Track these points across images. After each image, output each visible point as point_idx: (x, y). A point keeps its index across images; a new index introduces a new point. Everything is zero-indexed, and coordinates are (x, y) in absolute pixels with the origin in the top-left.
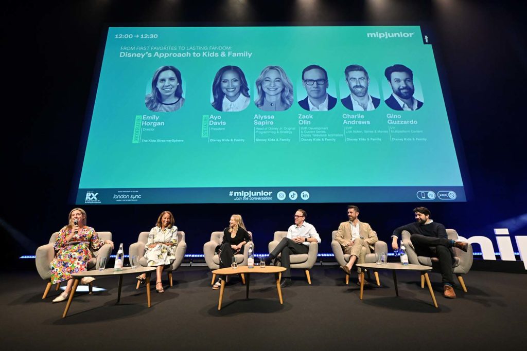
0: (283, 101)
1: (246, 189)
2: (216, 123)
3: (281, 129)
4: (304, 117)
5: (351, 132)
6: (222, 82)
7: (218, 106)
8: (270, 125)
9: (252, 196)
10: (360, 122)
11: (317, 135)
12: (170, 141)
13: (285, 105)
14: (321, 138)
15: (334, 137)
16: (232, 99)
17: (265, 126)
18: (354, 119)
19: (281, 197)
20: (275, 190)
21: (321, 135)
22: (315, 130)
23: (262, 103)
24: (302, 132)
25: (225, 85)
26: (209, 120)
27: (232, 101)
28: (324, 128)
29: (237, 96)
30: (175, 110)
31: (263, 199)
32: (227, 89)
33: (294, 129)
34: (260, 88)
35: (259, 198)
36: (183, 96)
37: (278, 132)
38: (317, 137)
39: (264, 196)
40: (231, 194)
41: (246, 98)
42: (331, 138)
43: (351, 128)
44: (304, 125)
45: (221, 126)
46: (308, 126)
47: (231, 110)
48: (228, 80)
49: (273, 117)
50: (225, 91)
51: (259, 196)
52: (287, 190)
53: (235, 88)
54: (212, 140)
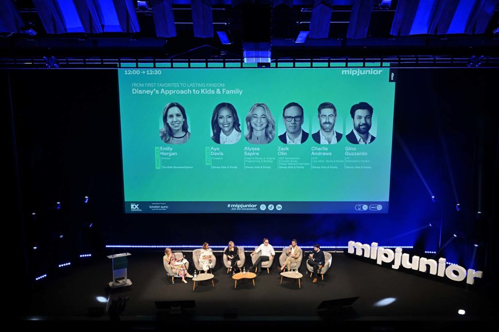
0: (267, 135)
1: (239, 203)
2: (216, 154)
3: (264, 158)
4: (282, 149)
5: (316, 161)
6: (219, 119)
7: (217, 139)
8: (256, 156)
9: (243, 208)
10: (324, 154)
11: (291, 164)
12: (183, 167)
13: (268, 139)
14: (293, 166)
15: (303, 166)
16: (227, 133)
17: (253, 156)
18: (320, 151)
19: (263, 208)
20: (259, 204)
21: (294, 164)
22: (290, 160)
23: (251, 138)
24: (280, 161)
25: (221, 121)
26: (211, 151)
27: (227, 136)
28: (297, 158)
29: (231, 130)
30: (184, 142)
31: (250, 209)
32: (223, 125)
33: (274, 159)
34: (249, 123)
35: (248, 209)
36: (189, 130)
37: (262, 161)
38: (290, 166)
39: (251, 208)
40: (229, 206)
41: (238, 132)
42: (301, 166)
43: (316, 158)
44: (281, 156)
45: (220, 156)
46: (285, 156)
47: (226, 143)
48: (223, 116)
49: (259, 149)
50: (221, 126)
51: (248, 208)
52: (267, 204)
53: (229, 124)
54: (214, 167)
